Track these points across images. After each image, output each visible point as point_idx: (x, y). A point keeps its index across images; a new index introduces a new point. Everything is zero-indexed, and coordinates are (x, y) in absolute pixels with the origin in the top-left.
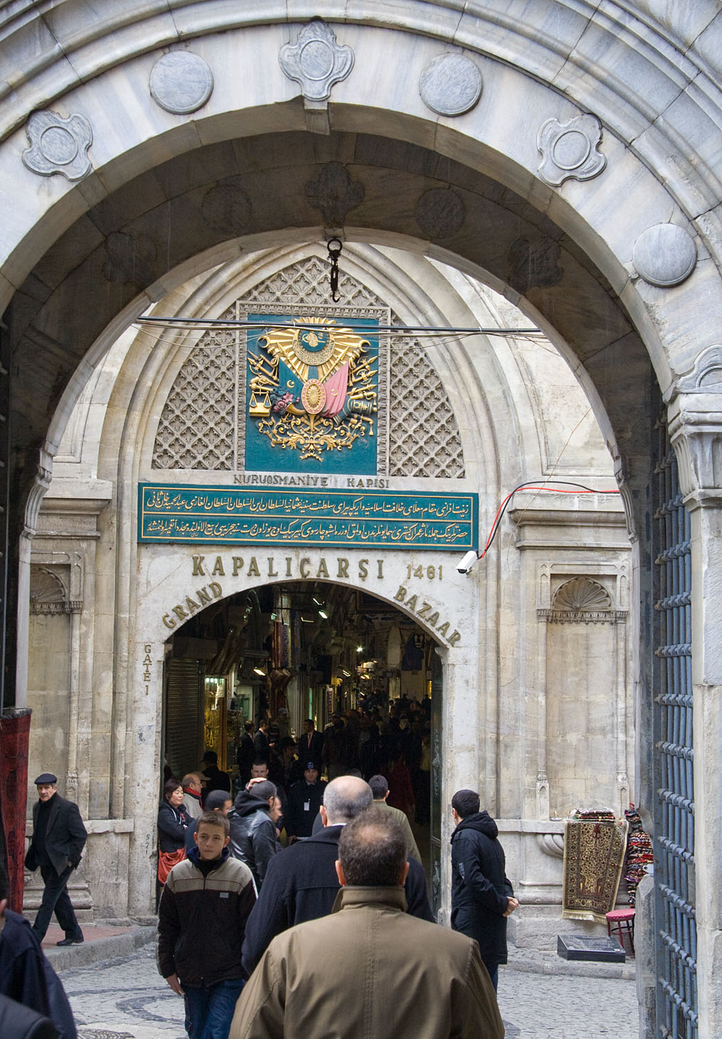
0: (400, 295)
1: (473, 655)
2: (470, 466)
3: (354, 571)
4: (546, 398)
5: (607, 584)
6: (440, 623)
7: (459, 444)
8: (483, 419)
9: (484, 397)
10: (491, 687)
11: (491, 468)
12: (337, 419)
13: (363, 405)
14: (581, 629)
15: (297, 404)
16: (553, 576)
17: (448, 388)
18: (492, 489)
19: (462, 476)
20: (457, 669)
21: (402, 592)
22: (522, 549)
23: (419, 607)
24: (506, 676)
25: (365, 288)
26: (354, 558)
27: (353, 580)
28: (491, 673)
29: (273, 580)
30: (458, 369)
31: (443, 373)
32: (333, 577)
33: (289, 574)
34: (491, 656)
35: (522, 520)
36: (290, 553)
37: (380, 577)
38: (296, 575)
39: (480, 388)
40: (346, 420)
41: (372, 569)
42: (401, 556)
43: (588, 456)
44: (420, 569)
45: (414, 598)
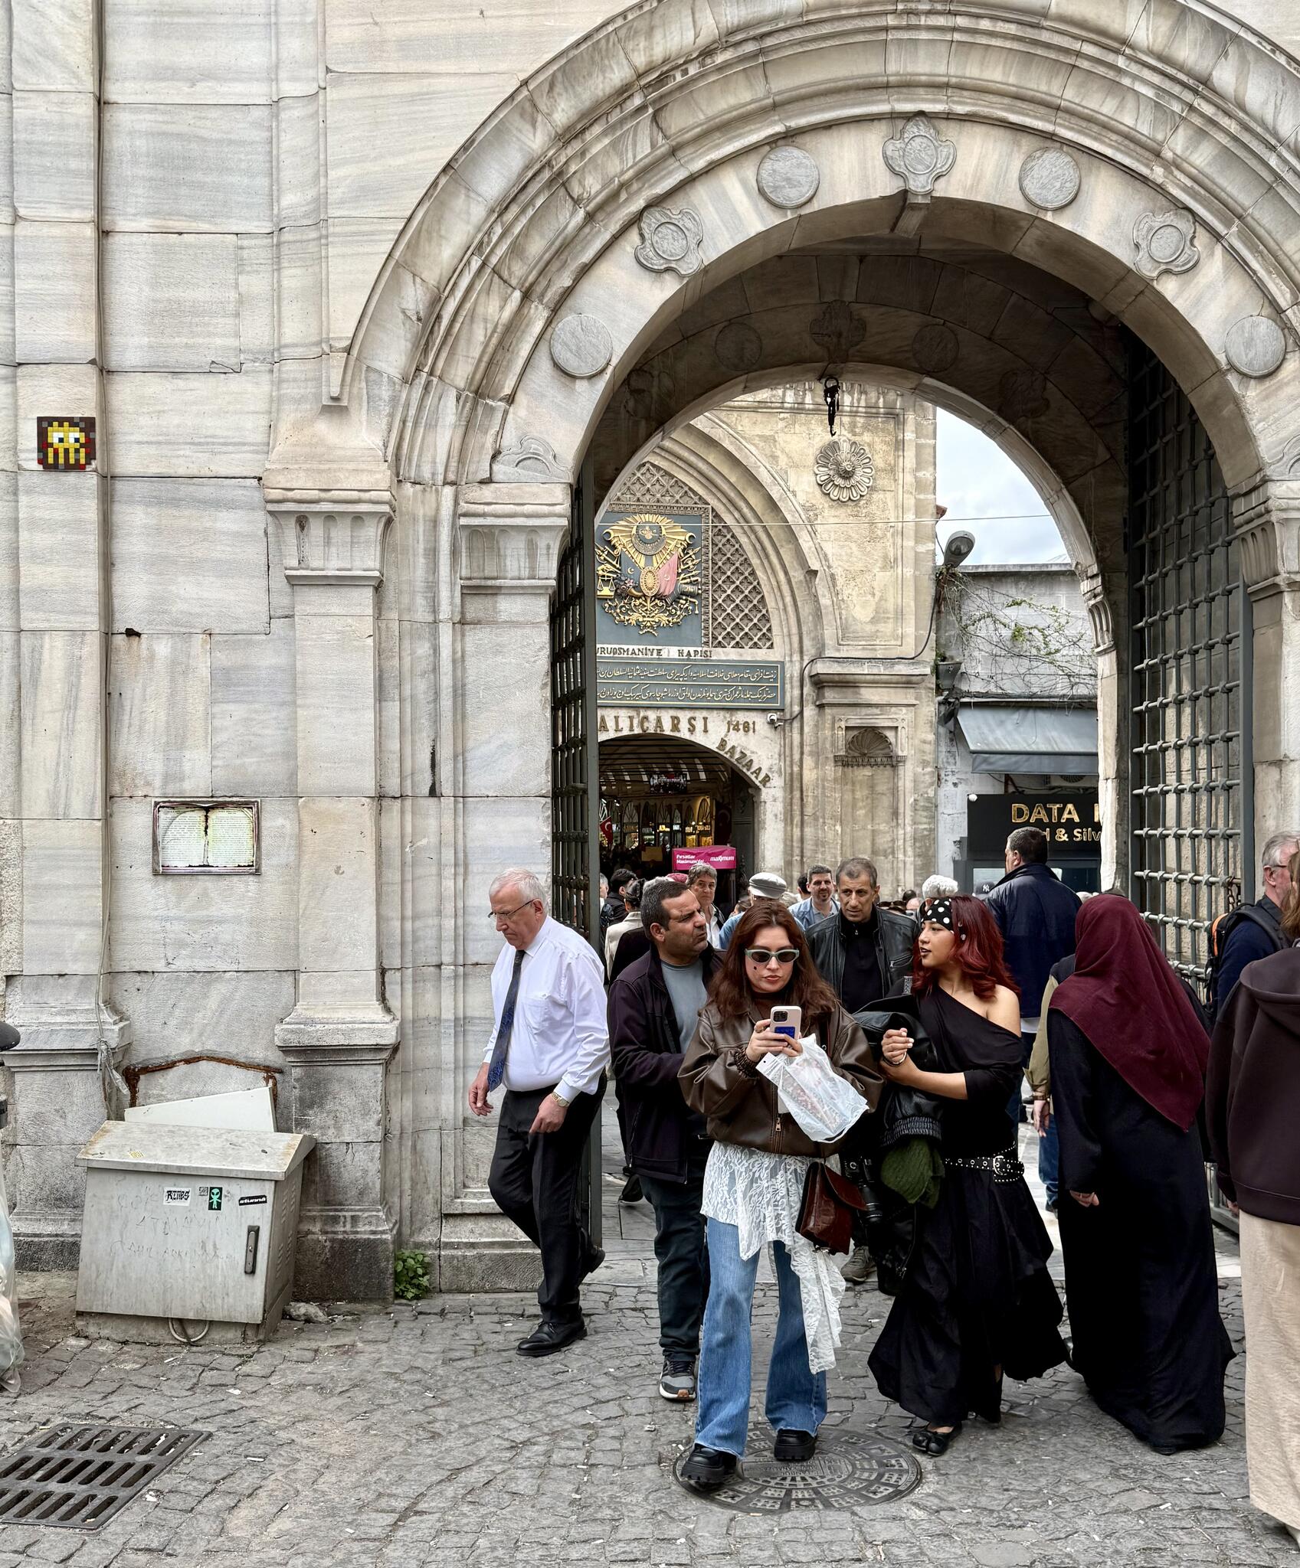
0: (719, 495)
1: (779, 793)
2: (777, 640)
3: (684, 726)
4: (840, 581)
5: (890, 735)
6: (755, 767)
7: (768, 621)
8: (788, 599)
9: (789, 582)
10: (797, 819)
11: (795, 639)
12: (669, 601)
13: (690, 589)
14: (867, 772)
15: (637, 587)
16: (847, 728)
17: (759, 573)
18: (796, 657)
19: (771, 647)
20: (768, 805)
21: (723, 743)
22: (821, 707)
23: (737, 756)
24: (809, 810)
25: (690, 489)
26: (684, 716)
27: (684, 734)
28: (796, 808)
29: (619, 734)
30: (767, 556)
31: (755, 561)
32: (667, 730)
33: (631, 728)
34: (797, 794)
35: (820, 683)
36: (632, 713)
37: (706, 731)
38: (637, 731)
39: (786, 573)
40: (676, 600)
41: (699, 725)
42: (722, 713)
43: (874, 628)
44: (738, 724)
45: (733, 747)
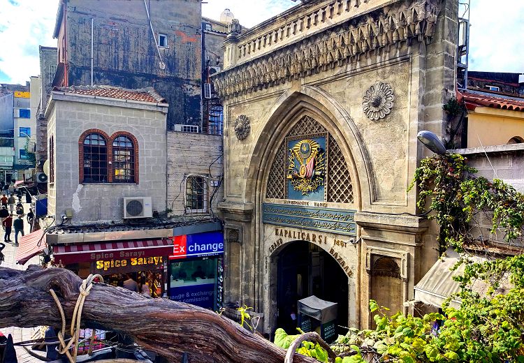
2: (355, 199)
3: (317, 239)
4: (375, 167)
5: (398, 262)
6: (346, 265)
7: (352, 188)
8: (356, 177)
9: (355, 168)
11: (358, 199)
13: (318, 173)
16: (372, 254)
17: (348, 163)
18: (359, 209)
19: (353, 202)
21: (333, 250)
23: (338, 258)
25: (321, 125)
26: (317, 235)
27: (317, 243)
29: (295, 240)
32: (311, 241)
33: (299, 237)
35: (361, 226)
36: (299, 231)
37: (326, 243)
38: (301, 239)
39: (354, 163)
40: (314, 179)
41: (323, 239)
42: (332, 235)
43: (393, 195)
44: (339, 242)
45: (336, 253)
